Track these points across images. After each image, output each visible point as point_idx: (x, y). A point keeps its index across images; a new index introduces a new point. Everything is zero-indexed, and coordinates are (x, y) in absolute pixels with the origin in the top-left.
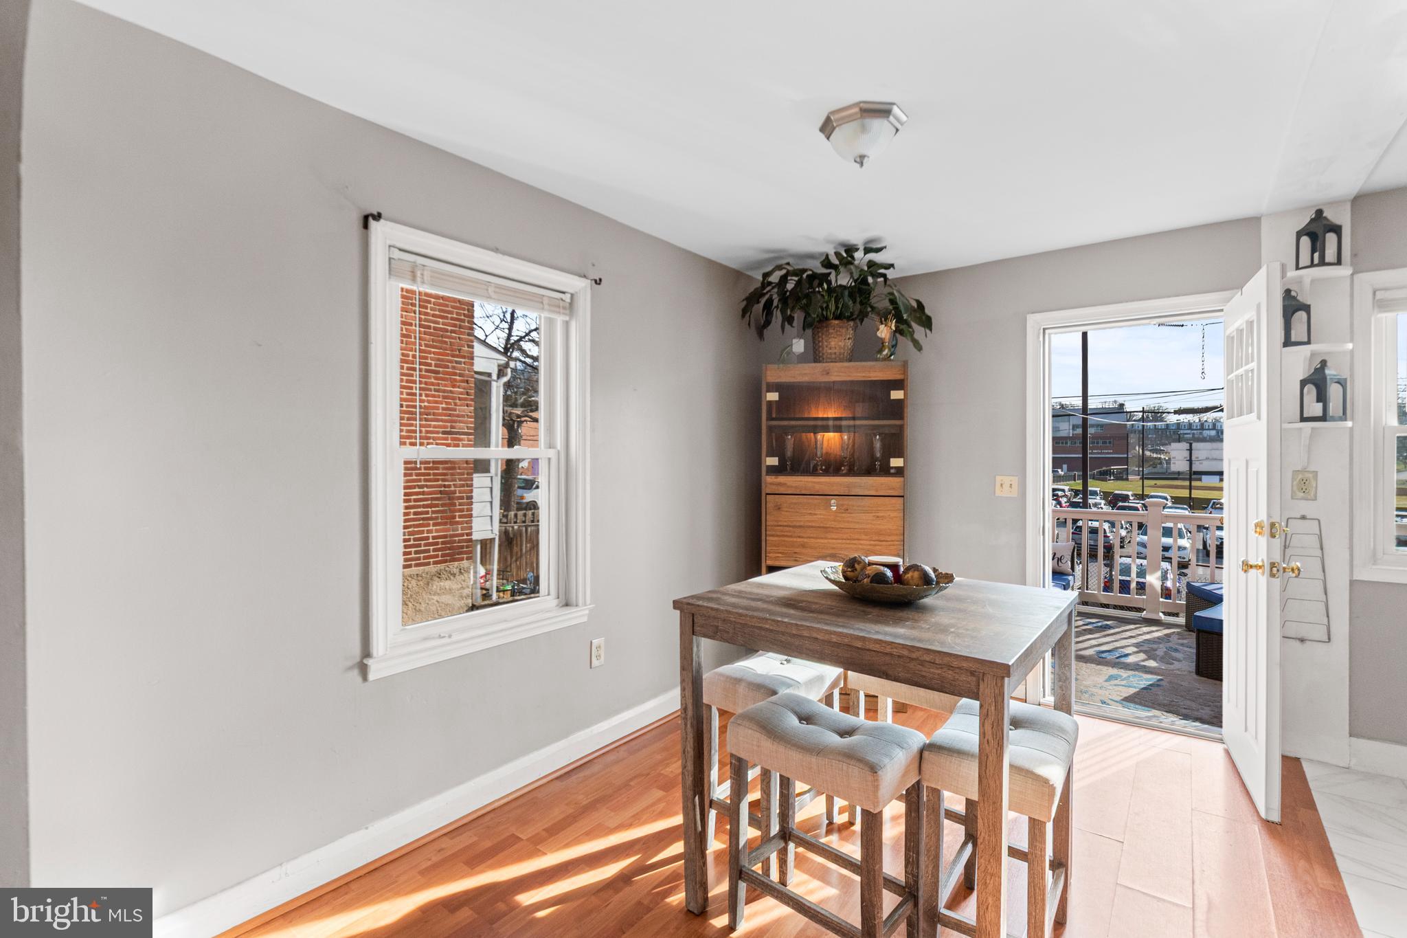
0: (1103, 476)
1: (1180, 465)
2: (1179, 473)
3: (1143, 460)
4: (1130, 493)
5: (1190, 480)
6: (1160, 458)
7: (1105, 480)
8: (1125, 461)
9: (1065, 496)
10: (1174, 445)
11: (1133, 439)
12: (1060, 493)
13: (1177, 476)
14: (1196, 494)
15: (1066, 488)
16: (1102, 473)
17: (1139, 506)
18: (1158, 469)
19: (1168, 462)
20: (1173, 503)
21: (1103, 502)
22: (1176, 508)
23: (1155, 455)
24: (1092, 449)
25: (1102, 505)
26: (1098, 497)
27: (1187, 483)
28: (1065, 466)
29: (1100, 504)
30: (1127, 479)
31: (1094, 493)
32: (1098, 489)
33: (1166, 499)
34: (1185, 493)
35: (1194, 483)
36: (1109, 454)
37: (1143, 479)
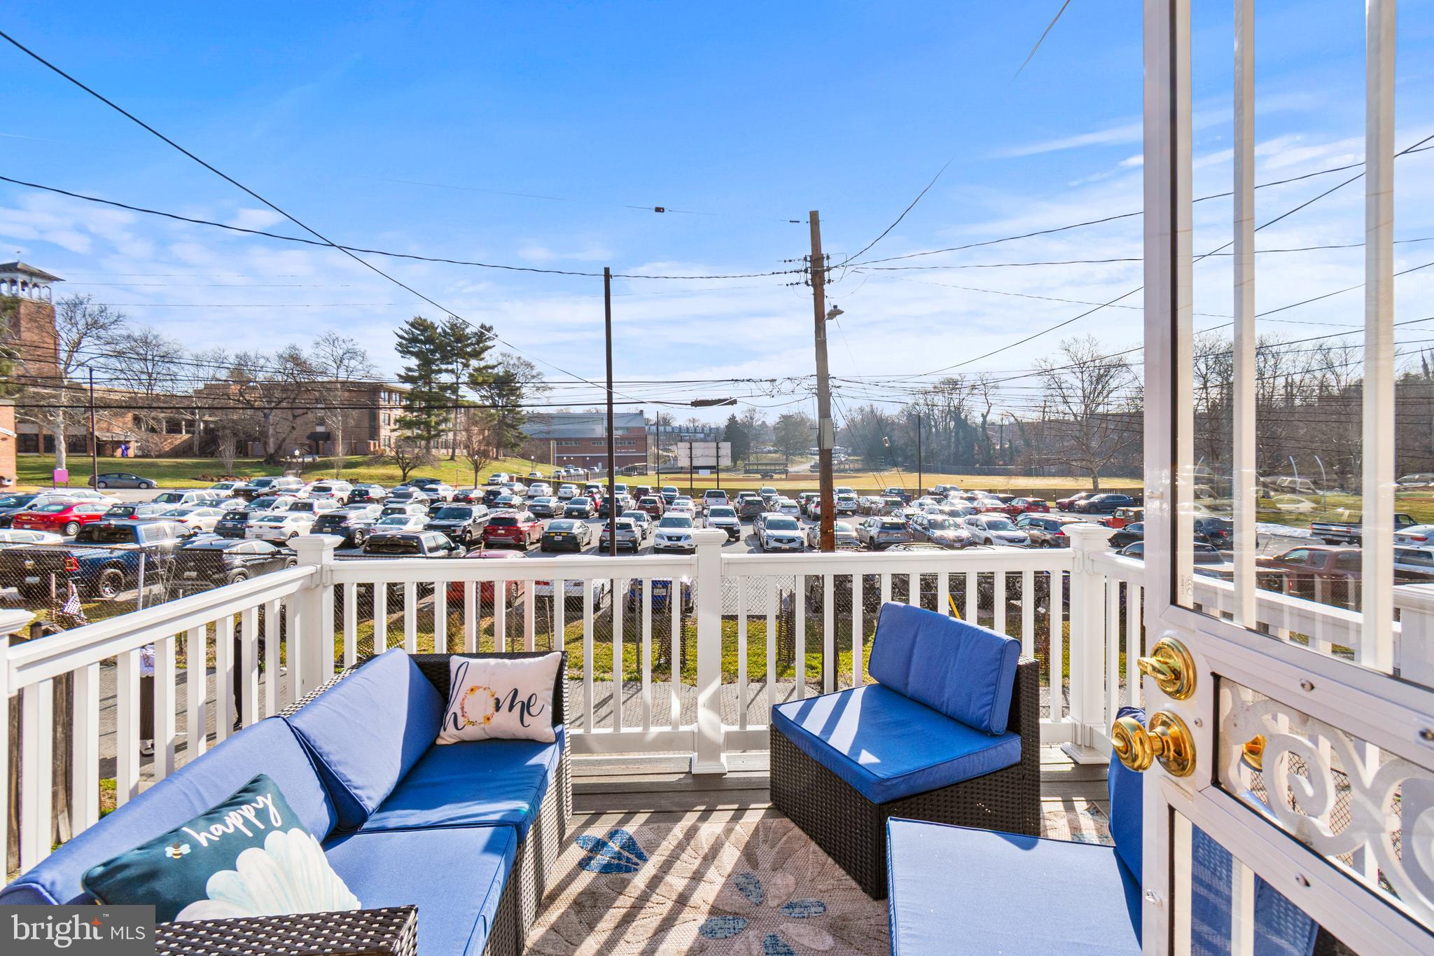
0: (628, 472)
1: (684, 462)
2: (682, 468)
3: (658, 457)
4: (649, 487)
5: (691, 473)
6: (669, 456)
7: (630, 475)
8: (645, 459)
9: (599, 492)
10: (680, 444)
11: (650, 440)
12: (595, 490)
13: (681, 470)
14: (696, 485)
15: (600, 485)
16: (628, 470)
17: (656, 498)
18: (668, 465)
19: (676, 459)
20: (680, 494)
21: (629, 496)
22: (683, 498)
23: (665, 454)
24: (617, 448)
25: (629, 500)
26: (625, 492)
27: (689, 476)
28: (600, 464)
29: (627, 498)
30: (647, 474)
31: (621, 488)
32: (625, 485)
33: (674, 491)
34: (687, 485)
35: (694, 476)
36: (633, 453)
37: (658, 473)
